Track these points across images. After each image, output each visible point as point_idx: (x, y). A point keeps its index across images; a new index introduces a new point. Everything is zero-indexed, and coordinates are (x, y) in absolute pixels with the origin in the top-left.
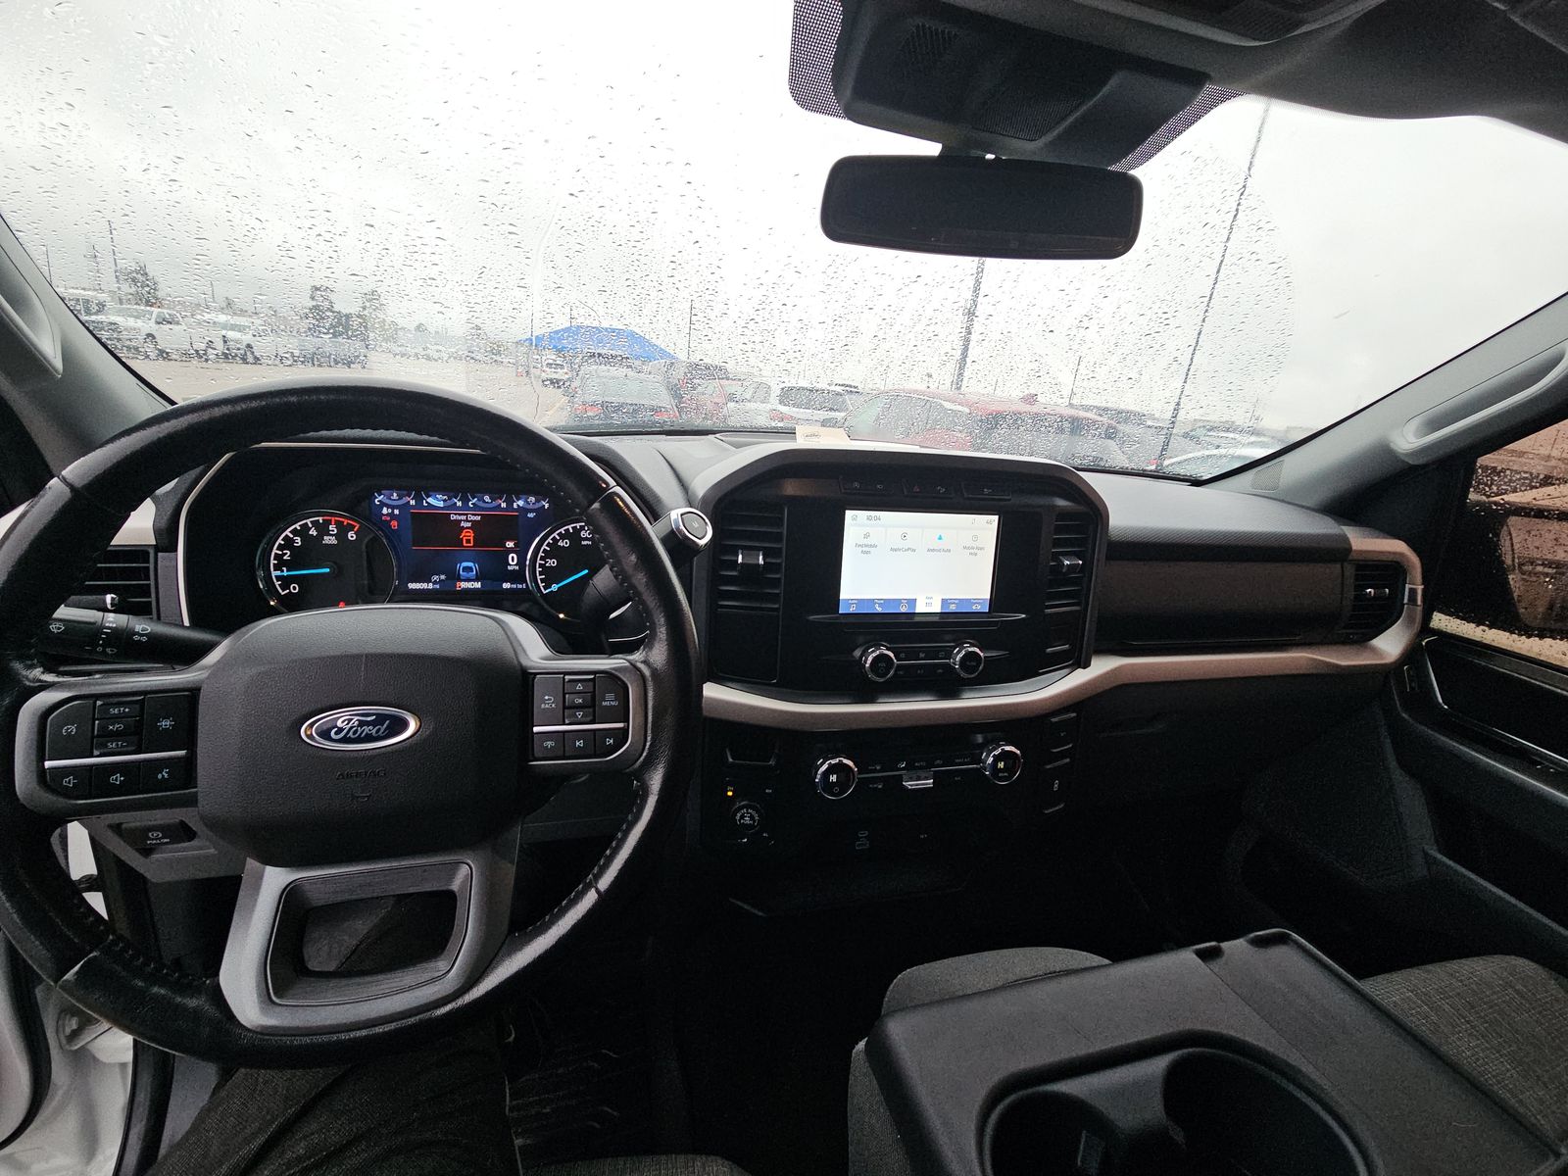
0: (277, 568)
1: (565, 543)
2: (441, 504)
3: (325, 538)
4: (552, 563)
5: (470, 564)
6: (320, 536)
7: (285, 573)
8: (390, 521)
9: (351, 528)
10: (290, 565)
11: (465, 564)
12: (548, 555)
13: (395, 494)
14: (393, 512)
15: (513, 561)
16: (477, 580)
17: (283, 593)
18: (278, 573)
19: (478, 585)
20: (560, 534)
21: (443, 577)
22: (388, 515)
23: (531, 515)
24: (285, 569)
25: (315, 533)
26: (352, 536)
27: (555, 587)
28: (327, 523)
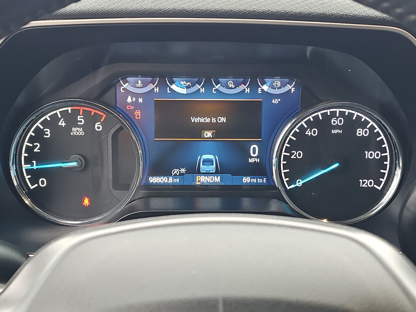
0: (28, 161)
1: (312, 133)
2: (184, 91)
3: (73, 129)
4: (298, 155)
5: (211, 157)
6: (68, 128)
7: (35, 167)
8: (134, 110)
9: (96, 118)
10: (40, 158)
11: (205, 157)
12: (293, 146)
13: (140, 82)
14: (137, 100)
15: (254, 153)
16: (217, 172)
17: (32, 188)
18: (28, 166)
19: (217, 179)
20: (308, 122)
21: (183, 170)
22: (132, 103)
23: (275, 101)
24: (34, 162)
25: (64, 124)
26: (98, 126)
27: (299, 183)
28: (76, 113)
